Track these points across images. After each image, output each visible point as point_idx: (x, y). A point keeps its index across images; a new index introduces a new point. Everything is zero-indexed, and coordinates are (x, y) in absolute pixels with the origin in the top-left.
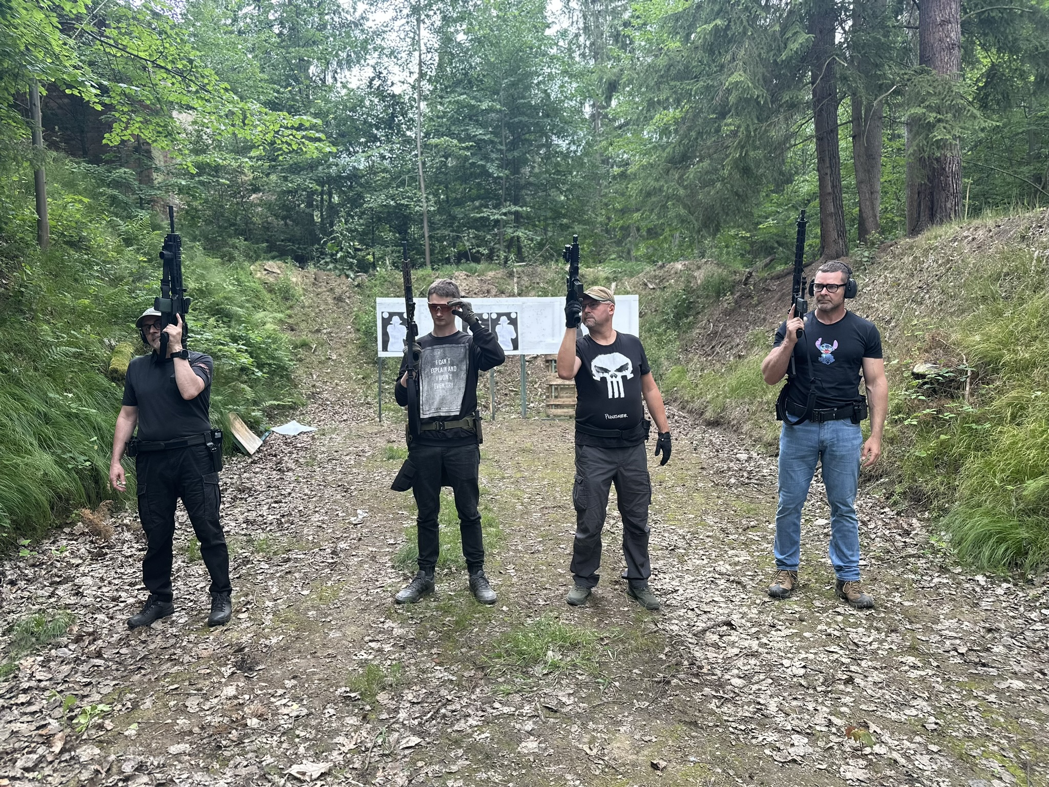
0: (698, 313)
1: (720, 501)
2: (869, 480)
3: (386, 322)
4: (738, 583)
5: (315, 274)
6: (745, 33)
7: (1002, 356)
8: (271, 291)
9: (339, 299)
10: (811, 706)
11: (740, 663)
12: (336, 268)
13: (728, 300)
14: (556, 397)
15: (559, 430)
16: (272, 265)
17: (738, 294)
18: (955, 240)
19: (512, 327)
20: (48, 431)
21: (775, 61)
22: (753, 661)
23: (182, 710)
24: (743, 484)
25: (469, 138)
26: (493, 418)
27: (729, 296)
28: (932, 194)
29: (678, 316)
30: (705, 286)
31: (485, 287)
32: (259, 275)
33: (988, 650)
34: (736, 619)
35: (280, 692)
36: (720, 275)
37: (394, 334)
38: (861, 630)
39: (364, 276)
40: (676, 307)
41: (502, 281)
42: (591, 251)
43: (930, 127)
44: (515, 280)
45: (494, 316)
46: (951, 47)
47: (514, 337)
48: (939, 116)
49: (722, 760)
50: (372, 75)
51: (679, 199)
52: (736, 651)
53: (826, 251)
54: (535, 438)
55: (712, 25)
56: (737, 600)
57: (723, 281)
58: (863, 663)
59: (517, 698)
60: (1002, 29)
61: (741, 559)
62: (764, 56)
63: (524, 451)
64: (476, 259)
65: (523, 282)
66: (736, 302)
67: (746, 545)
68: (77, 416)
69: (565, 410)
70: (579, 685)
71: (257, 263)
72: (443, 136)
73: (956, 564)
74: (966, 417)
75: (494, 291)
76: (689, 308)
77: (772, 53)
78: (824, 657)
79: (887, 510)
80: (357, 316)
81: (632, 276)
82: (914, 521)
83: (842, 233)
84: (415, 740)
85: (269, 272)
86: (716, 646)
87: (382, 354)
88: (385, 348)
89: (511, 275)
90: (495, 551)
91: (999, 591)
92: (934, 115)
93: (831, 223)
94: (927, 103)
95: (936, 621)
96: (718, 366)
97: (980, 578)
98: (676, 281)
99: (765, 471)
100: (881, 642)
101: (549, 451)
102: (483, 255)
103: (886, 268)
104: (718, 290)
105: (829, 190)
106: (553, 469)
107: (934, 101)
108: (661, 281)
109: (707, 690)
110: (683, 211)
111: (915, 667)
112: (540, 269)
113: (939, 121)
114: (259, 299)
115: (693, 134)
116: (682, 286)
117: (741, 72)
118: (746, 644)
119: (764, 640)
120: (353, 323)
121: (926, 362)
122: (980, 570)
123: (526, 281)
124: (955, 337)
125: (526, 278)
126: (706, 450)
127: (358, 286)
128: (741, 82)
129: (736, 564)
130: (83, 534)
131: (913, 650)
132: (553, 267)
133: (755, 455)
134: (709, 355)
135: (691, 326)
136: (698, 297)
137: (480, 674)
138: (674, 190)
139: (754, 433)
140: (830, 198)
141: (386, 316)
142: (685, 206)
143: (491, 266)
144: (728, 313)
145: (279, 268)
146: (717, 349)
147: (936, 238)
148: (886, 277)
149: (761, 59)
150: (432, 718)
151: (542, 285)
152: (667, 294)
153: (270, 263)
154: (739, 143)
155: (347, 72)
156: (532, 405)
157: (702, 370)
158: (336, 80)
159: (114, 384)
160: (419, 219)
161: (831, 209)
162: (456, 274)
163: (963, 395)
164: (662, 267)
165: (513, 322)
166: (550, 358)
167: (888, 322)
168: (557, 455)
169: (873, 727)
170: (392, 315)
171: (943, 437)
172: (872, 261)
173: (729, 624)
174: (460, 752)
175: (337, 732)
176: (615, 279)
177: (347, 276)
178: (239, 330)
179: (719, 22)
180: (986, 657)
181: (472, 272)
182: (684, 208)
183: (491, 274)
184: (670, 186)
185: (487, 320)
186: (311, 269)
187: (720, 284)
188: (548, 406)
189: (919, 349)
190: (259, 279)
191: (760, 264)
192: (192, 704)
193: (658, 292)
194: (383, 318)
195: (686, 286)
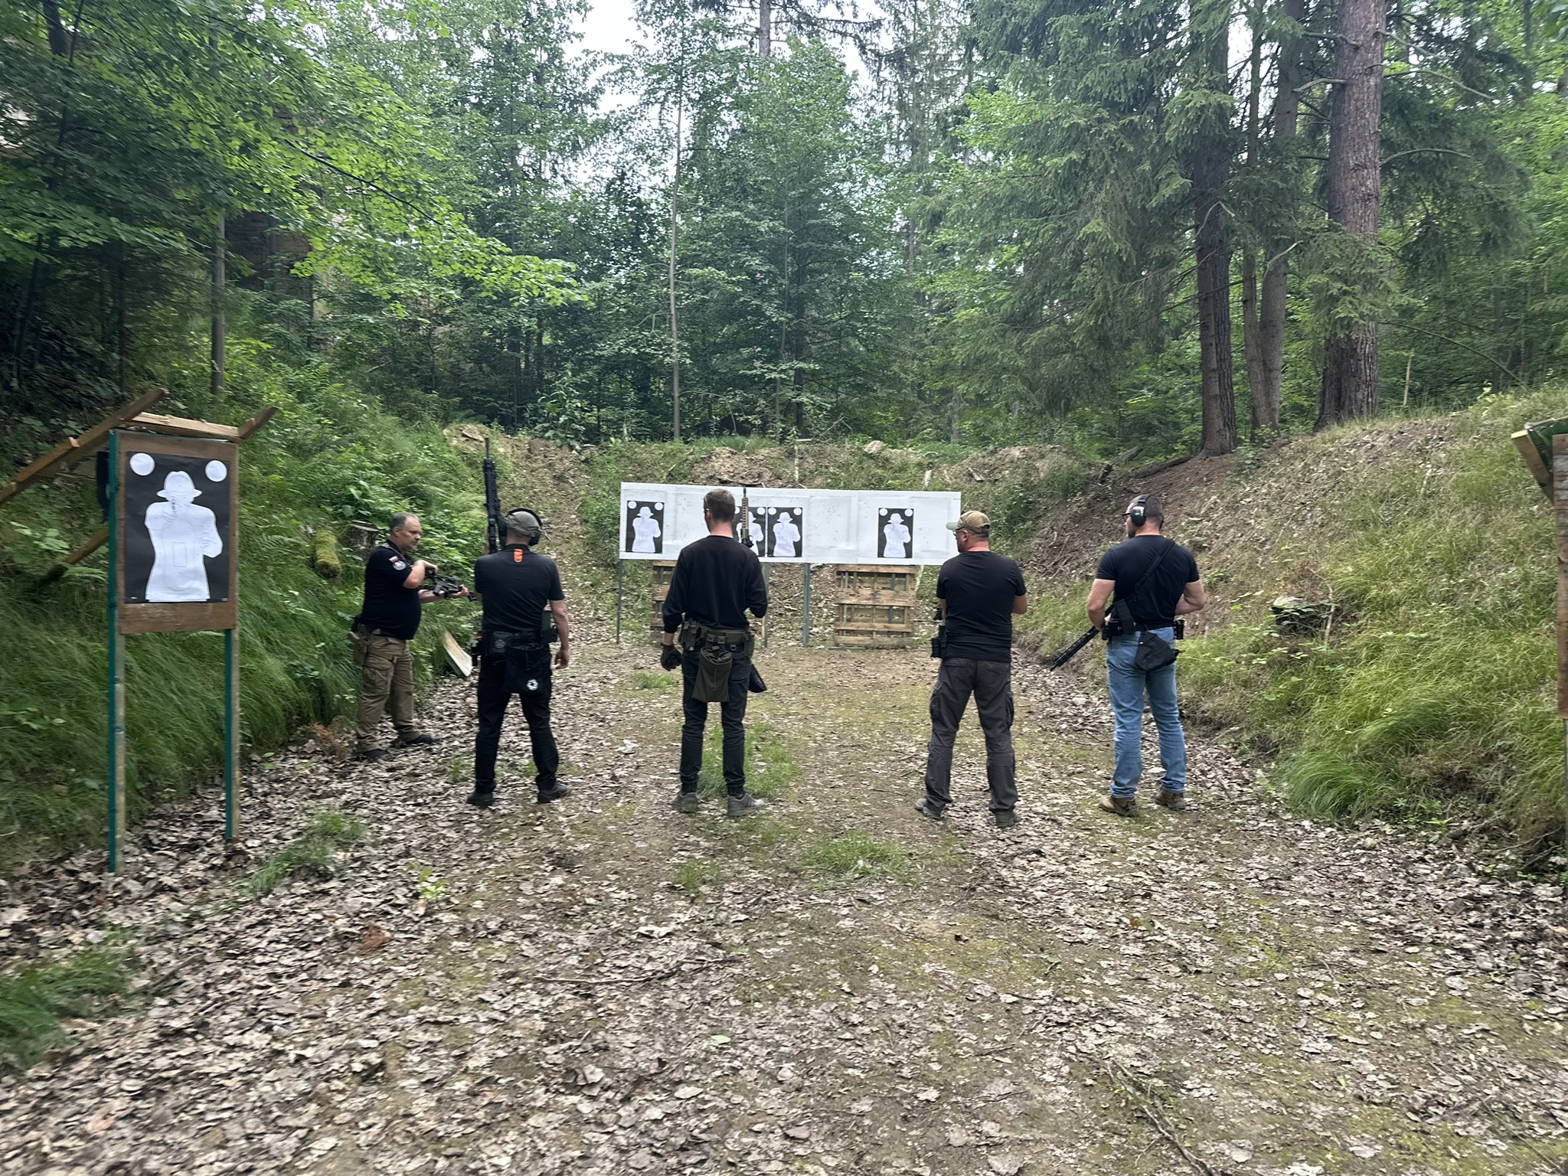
0: (1039, 517)
1: (1046, 747)
2: (1219, 729)
3: (632, 514)
4: (1054, 821)
5: (530, 443)
6: (1107, 170)
7: (1367, 591)
8: (471, 464)
9: (560, 479)
10: (1106, 912)
11: (1044, 882)
12: (556, 436)
13: (1078, 503)
14: (849, 620)
15: (851, 663)
16: (473, 429)
17: (1092, 494)
18: (1353, 445)
19: (795, 527)
20: (275, 634)
21: (1143, 207)
22: (1058, 880)
23: (519, 892)
24: (1076, 730)
25: (740, 268)
26: (765, 644)
27: (1079, 497)
28: (1339, 380)
29: (1013, 520)
30: (1050, 482)
31: (756, 470)
32: (455, 442)
33: (1289, 878)
34: (1046, 849)
35: (606, 883)
36: (1069, 468)
37: (643, 529)
38: (1171, 862)
39: (594, 448)
40: (1010, 507)
41: (778, 462)
42: (898, 421)
43: (1334, 300)
44: (797, 461)
45: (773, 512)
46: (1367, 198)
47: (797, 539)
48: (1345, 288)
49: (1018, 940)
50: (612, 176)
51: (1016, 370)
52: (1043, 872)
53: (1208, 444)
54: (822, 672)
55: (1065, 159)
56: (1050, 835)
57: (1073, 475)
58: (1165, 886)
59: (832, 893)
60: (1438, 173)
61: (1061, 802)
62: (1130, 200)
63: (809, 685)
64: (745, 430)
65: (806, 465)
66: (1089, 505)
67: (1068, 789)
68: (294, 616)
69: (860, 638)
70: (890, 887)
71: (454, 426)
72: (707, 265)
73: (1288, 810)
74: (1319, 658)
75: (767, 476)
76: (1027, 510)
77: (1140, 197)
78: (1128, 881)
79: (1232, 760)
80: (584, 502)
81: (953, 463)
82: (1259, 771)
83: (1230, 423)
84: (743, 917)
85: (469, 439)
86: (1024, 869)
87: (624, 555)
88: (629, 549)
89: (791, 454)
90: (792, 784)
91: (1322, 835)
92: (1339, 285)
93: (1216, 409)
94: (1331, 270)
95: (1249, 856)
96: (1060, 588)
97: (1307, 824)
98: (1012, 473)
99: (1104, 718)
100: (1188, 871)
101: (841, 686)
102: (754, 425)
103: (1272, 475)
104: (1067, 487)
105: (1214, 365)
106: (848, 707)
107: (1339, 268)
108: (991, 472)
109: (1010, 898)
110: (1021, 388)
111: (1213, 889)
112: (830, 448)
113: (1345, 293)
114: (457, 475)
115: (1038, 288)
116: (1020, 479)
117: (1100, 220)
118: (1054, 868)
119: (1073, 866)
120: (578, 511)
121: (1289, 595)
122: (1308, 816)
123: (810, 463)
124: (1324, 567)
125: (810, 460)
126: (1038, 693)
127: (586, 461)
128: (1100, 233)
129: (1054, 805)
130: (315, 752)
131: (1217, 876)
132: (848, 446)
133: (1095, 699)
134: (1050, 574)
135: (1028, 534)
136: (1040, 496)
137: (794, 876)
138: (1010, 359)
139: (1097, 674)
140: (1215, 377)
141: (633, 506)
142: (1025, 381)
143: (764, 441)
144: (1077, 519)
145: (481, 433)
146: (1061, 567)
147: (1332, 441)
148: (1270, 486)
149: (1126, 203)
150: (754, 904)
151: (831, 470)
152: (1000, 488)
153: (470, 426)
154: (1096, 306)
155: (571, 164)
156: (815, 630)
157: (1040, 593)
158: (556, 173)
159: (325, 582)
160: (667, 372)
161: (1216, 389)
162: (718, 450)
163: (1323, 634)
164: (993, 453)
165: (797, 520)
166: (842, 569)
167: (1263, 544)
168: (852, 691)
169: (1158, 924)
170: (640, 505)
171: (1294, 679)
172: (1258, 463)
173: (1039, 852)
174: (786, 925)
175: (669, 910)
176: (930, 466)
177: (572, 448)
178: (439, 516)
179: (1074, 156)
180: (1284, 883)
181: (738, 448)
182: (1024, 383)
183: (765, 452)
184: (1006, 355)
185: (763, 516)
186: (523, 436)
187: (1069, 480)
188: (837, 631)
189: (1285, 579)
190: (456, 447)
191: (1124, 454)
192: (526, 888)
193: (987, 487)
194: (629, 509)
195: (1025, 480)
